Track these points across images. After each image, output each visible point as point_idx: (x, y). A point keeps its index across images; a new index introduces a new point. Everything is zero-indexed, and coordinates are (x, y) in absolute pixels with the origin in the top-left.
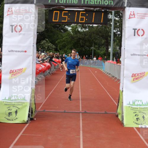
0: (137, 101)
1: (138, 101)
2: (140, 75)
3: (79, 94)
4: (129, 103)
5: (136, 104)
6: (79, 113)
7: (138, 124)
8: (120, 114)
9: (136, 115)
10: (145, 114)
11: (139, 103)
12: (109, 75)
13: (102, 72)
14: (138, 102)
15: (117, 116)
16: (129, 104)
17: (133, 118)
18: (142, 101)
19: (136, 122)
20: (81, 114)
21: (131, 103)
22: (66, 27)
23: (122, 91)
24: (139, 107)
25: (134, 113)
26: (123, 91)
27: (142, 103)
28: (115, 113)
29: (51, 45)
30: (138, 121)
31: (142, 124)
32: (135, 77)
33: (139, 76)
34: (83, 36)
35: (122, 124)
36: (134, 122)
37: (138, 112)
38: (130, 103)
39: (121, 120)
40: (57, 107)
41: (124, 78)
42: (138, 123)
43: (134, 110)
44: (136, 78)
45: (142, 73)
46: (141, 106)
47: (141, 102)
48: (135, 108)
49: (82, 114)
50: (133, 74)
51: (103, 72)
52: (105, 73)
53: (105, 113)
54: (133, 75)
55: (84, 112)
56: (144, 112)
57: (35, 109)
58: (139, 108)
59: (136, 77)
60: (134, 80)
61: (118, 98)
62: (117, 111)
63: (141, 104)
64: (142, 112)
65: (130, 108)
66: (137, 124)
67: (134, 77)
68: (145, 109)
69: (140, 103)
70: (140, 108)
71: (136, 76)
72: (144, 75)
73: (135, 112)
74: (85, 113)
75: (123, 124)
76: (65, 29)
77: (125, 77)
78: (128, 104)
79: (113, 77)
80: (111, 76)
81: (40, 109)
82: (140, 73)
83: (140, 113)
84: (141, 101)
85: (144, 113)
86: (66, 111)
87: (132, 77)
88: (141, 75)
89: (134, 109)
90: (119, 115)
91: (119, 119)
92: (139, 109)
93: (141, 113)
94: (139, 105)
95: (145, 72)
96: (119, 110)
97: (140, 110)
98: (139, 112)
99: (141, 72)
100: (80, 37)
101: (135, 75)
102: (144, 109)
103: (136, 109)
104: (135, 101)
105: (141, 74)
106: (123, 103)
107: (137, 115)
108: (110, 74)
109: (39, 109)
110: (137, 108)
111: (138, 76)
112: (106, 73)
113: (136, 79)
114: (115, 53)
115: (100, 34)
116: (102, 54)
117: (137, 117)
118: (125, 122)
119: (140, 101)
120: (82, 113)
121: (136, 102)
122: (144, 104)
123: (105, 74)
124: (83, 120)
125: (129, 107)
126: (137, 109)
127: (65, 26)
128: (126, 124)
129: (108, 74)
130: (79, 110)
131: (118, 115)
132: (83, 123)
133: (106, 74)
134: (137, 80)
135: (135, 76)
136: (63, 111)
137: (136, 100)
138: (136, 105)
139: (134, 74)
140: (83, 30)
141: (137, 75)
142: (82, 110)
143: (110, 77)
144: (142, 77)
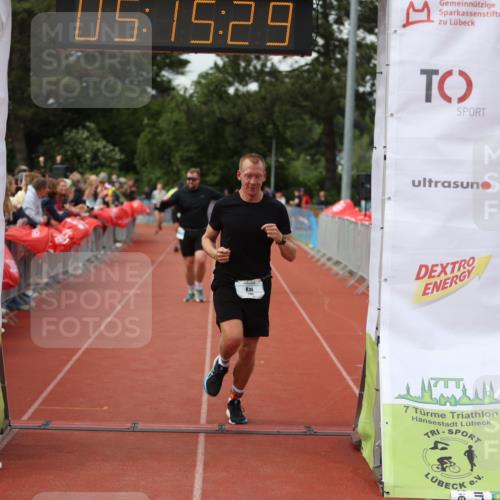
0: (441, 383)
1: (446, 381)
2: (453, 271)
3: (205, 349)
4: (404, 392)
5: (436, 394)
6: (197, 433)
7: (447, 486)
8: (367, 437)
9: (436, 443)
10: (478, 439)
11: (448, 393)
12: (336, 269)
13: (308, 253)
14: (446, 386)
15: (357, 447)
16: (407, 395)
17: (424, 457)
18: (461, 383)
19: (439, 475)
20: (202, 438)
21: (416, 392)
22: (166, 74)
23: (374, 338)
24: (448, 408)
25: (427, 434)
26: (379, 337)
27: (464, 391)
28: (350, 431)
29: (105, 147)
30: (444, 469)
31: (462, 485)
32: (433, 280)
33: (450, 275)
34: (236, 112)
35: (376, 482)
36: (426, 476)
37: (446, 429)
38: (408, 389)
39: (371, 466)
40: (105, 408)
41: (383, 283)
42: (445, 480)
43: (430, 422)
44: (436, 283)
45: (461, 263)
46: (457, 403)
47: (458, 387)
48: (434, 414)
49: (206, 440)
50: (421, 267)
51: (313, 257)
52: (318, 260)
53: (305, 434)
54: (424, 270)
55: (215, 427)
56: (470, 430)
57: (7, 417)
58: (449, 416)
59: (437, 279)
60: (425, 294)
61: (360, 367)
62: (356, 426)
63: (458, 394)
64: (464, 434)
65: (411, 412)
66: (441, 484)
67: (426, 280)
68: (476, 420)
69: (453, 391)
70: (453, 413)
71: (436, 274)
72: (469, 272)
73: (433, 433)
74: (221, 432)
75: (382, 483)
76: (162, 81)
77: (386, 280)
78: (400, 397)
79: (351, 273)
80: (341, 272)
81: (30, 419)
82: (454, 264)
83: (453, 436)
84: (458, 381)
85: (471, 437)
86: (141, 426)
87: (418, 277)
88: (456, 273)
89: (429, 418)
90: (364, 444)
91: (364, 460)
92: (449, 420)
93: (459, 435)
94: (447, 400)
95: (473, 258)
96: (364, 423)
97: (455, 424)
98: (451, 432)
99: (459, 259)
100: (225, 117)
101: (433, 271)
102: (471, 420)
103: (437, 419)
104: (432, 382)
105: (457, 266)
106: (378, 390)
107: (440, 446)
108: (337, 263)
109: (25, 418)
110: (443, 416)
111: (443, 276)
112: (323, 260)
113: (437, 287)
114: (358, 176)
115: (305, 103)
116: (309, 181)
117: (440, 454)
118: (388, 477)
119: (452, 384)
120: (207, 433)
121: (435, 386)
122: (472, 397)
123: (319, 263)
124: (206, 465)
125: (408, 407)
126: (440, 420)
127: (161, 69)
128: (395, 487)
129: (329, 264)
130: (197, 421)
131: (360, 442)
132: (205, 480)
133: (324, 265)
134: (440, 291)
135: (430, 277)
136: (128, 425)
137: (437, 380)
138: (438, 402)
139: (427, 267)
140: (237, 90)
141: (439, 269)
142: (208, 422)
143: (337, 274)
144: (461, 278)
